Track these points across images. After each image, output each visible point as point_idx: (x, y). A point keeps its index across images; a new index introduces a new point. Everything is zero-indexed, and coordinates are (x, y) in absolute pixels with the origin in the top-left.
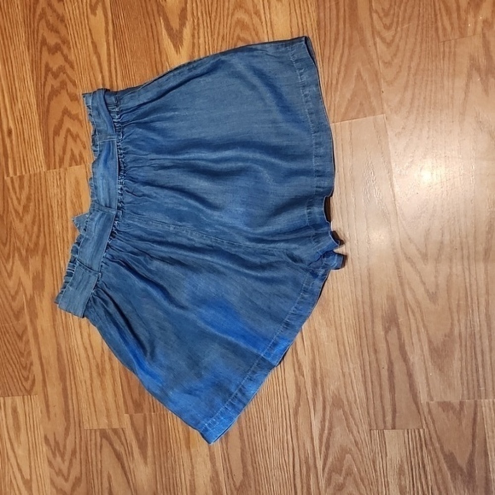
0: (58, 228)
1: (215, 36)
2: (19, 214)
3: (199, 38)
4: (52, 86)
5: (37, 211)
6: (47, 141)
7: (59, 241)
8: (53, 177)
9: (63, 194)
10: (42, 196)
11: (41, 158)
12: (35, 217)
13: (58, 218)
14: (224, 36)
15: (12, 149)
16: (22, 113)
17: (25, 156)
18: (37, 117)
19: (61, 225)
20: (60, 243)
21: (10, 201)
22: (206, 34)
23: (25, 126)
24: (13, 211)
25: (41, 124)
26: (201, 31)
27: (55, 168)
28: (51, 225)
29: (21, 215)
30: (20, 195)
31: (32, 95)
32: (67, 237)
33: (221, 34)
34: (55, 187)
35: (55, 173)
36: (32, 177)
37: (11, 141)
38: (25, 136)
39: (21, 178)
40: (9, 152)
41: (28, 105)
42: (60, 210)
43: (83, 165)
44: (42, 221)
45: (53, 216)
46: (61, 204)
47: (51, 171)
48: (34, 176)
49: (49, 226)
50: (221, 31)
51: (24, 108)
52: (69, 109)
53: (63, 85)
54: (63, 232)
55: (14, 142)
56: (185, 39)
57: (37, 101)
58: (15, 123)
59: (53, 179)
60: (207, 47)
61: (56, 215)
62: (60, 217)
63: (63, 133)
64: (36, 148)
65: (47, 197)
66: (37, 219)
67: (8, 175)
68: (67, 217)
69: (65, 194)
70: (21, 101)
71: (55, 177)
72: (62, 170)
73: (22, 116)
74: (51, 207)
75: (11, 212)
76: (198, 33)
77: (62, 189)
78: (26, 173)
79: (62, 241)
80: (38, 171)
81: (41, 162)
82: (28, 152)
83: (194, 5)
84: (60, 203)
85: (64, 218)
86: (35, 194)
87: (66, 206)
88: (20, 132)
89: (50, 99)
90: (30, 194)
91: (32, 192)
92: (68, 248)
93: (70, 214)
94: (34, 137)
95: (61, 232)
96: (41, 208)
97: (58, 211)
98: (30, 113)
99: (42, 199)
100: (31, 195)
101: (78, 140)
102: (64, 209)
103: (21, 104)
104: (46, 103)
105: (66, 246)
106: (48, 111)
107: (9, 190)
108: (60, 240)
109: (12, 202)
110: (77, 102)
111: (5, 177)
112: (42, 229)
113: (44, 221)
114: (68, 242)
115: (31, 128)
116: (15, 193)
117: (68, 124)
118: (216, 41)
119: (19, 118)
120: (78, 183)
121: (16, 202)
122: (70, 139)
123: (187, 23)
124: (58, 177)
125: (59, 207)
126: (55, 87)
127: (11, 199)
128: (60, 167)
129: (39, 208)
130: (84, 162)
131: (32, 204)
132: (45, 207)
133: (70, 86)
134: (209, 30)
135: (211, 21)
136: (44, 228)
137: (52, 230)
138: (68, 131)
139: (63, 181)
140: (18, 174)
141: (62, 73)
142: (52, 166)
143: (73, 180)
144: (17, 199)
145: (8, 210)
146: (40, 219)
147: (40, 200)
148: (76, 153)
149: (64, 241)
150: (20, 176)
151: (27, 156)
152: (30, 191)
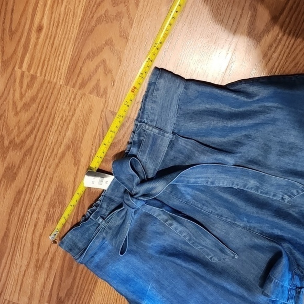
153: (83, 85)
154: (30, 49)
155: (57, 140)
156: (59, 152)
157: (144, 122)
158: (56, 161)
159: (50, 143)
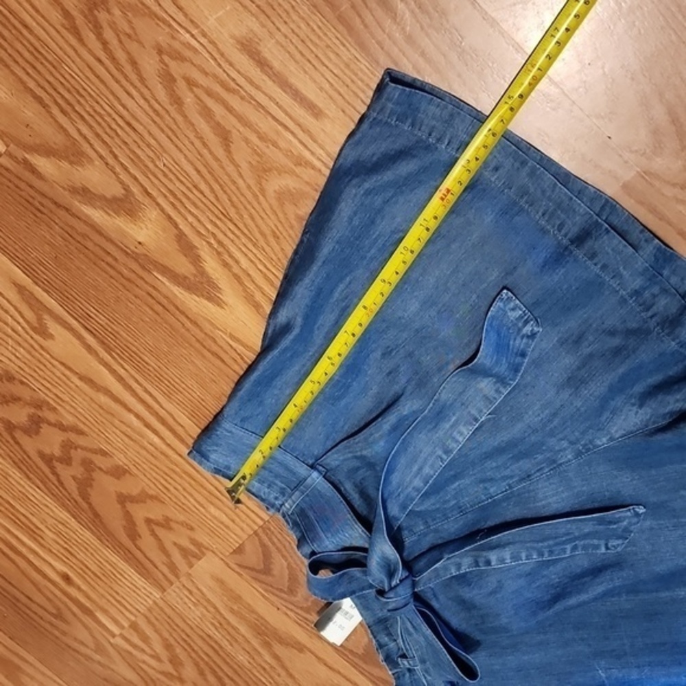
0: (242, 658)
1: (262, 242)
2: (172, 675)
3: (237, 262)
4: (74, 478)
5: (193, 655)
6: (130, 556)
7: (257, 674)
8: (178, 596)
9: (212, 609)
10: (183, 631)
11: (141, 583)
12: (197, 665)
13: (231, 645)
14: (274, 232)
15: (88, 597)
16: (62, 543)
17: (115, 594)
18: (88, 534)
19: (242, 652)
20: (262, 675)
21: (144, 666)
22: (244, 249)
23: (81, 556)
24: (160, 676)
25: (102, 538)
26: (233, 249)
27: (172, 584)
28: (228, 660)
29: (175, 673)
30: (152, 649)
31: (54, 509)
32: (266, 662)
33: (268, 232)
34: (192, 607)
35: (177, 590)
36: (148, 614)
37: (79, 589)
38: (93, 569)
39: (134, 626)
40: (88, 604)
41: (60, 526)
42: (224, 633)
43: (209, 554)
44: (212, 663)
45: (221, 647)
46: (221, 624)
47: (169, 590)
48: (151, 613)
49: (227, 663)
50: (264, 227)
51: (58, 534)
52: (124, 491)
53: (88, 465)
54: (253, 659)
55: (83, 587)
56: (217, 279)
57: (69, 512)
58: (64, 562)
59: (181, 599)
60: (261, 267)
61: (225, 643)
62: (234, 643)
63: (143, 529)
64: (121, 575)
65: (192, 628)
66: (202, 665)
67: (114, 636)
68: (243, 636)
69: (215, 608)
70: (47, 527)
71: (182, 595)
72: (183, 579)
73: (66, 546)
74: (209, 636)
75: (158, 679)
76: (231, 256)
77: (205, 604)
78: (136, 616)
79: (262, 672)
80: (151, 602)
81: (145, 589)
82: (116, 587)
83: (190, 219)
84: (218, 625)
85: (240, 639)
86: (171, 635)
87: (229, 623)
88: (81, 569)
89: (85, 497)
90: (164, 640)
91: (166, 635)
92: (279, 675)
93: (243, 629)
94: (107, 561)
95: (251, 661)
96: (196, 648)
97: (223, 636)
98: (71, 534)
99: (188, 636)
100: (167, 640)
101: (173, 525)
102: (230, 629)
103: (50, 530)
104: (85, 505)
105: (273, 674)
106: (96, 515)
107: (130, 653)
108: (258, 672)
109: (149, 666)
110: (127, 475)
111: (112, 640)
112: (221, 674)
113: (215, 662)
114: (272, 667)
115: (92, 554)
116: (143, 651)
117: (140, 513)
118: (267, 249)
119: (62, 551)
120: (221, 582)
121: (153, 662)
122: (161, 532)
123: (202, 253)
124: (187, 593)
125: (220, 630)
126: (80, 476)
127: (144, 662)
128: (177, 577)
129: (193, 650)
130: (207, 549)
131: (178, 650)
132: (200, 642)
133: (99, 460)
134: (244, 240)
135: (235, 225)
136: (222, 670)
137: (236, 667)
138: (149, 521)
139: (198, 593)
140: (126, 625)
141: (72, 451)
142: (165, 583)
143: (212, 583)
144: (152, 656)
145: (152, 679)
146: (207, 663)
147: (187, 639)
148: (185, 543)
149: (264, 669)
150: (130, 626)
151: (118, 593)
152: (161, 635)
153: (173, 568)
154: (91, 608)
155: (248, 653)
156: (269, 661)
157: (281, 506)
158: (283, 673)
159: (247, 663)
